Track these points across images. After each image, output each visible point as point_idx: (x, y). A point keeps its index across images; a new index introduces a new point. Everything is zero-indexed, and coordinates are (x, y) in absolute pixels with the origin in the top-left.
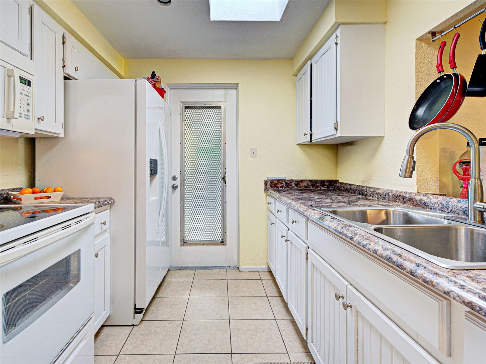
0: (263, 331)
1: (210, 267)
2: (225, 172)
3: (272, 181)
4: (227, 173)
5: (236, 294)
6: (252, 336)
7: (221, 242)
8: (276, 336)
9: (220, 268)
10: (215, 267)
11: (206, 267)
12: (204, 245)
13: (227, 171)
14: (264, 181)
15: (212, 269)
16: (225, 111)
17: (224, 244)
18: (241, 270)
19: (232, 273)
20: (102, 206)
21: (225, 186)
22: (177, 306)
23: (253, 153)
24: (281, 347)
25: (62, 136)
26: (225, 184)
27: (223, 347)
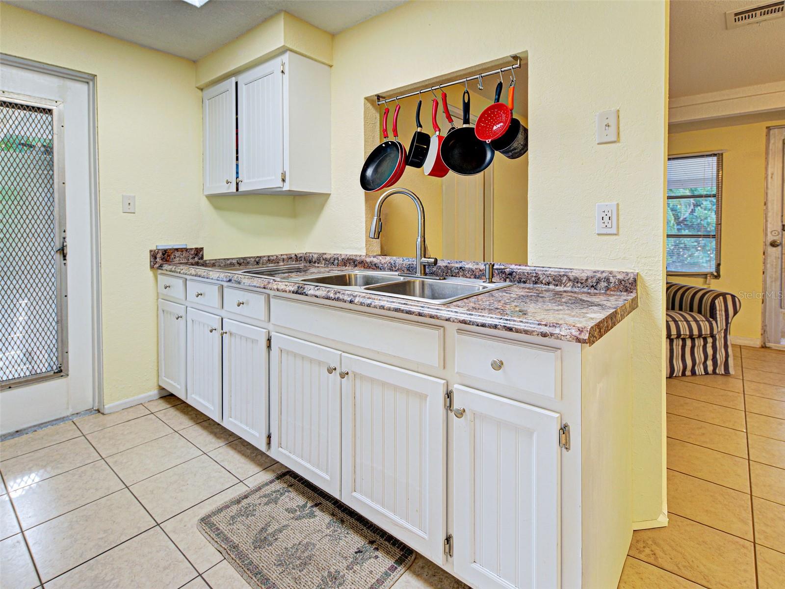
0: (195, 475)
1: (30, 427)
2: (64, 238)
3: (165, 251)
4: (67, 240)
5: (118, 449)
6: (181, 488)
7: (57, 372)
8: (216, 472)
9: (54, 423)
10: (42, 424)
11: (17, 432)
12: (10, 388)
13: (68, 235)
14: (151, 251)
15: (35, 431)
16: (61, 119)
17: (62, 374)
18: (106, 412)
19: (88, 424)
21: (65, 264)
23: (129, 204)
24: (230, 480)
26: (65, 259)
27: (139, 525)
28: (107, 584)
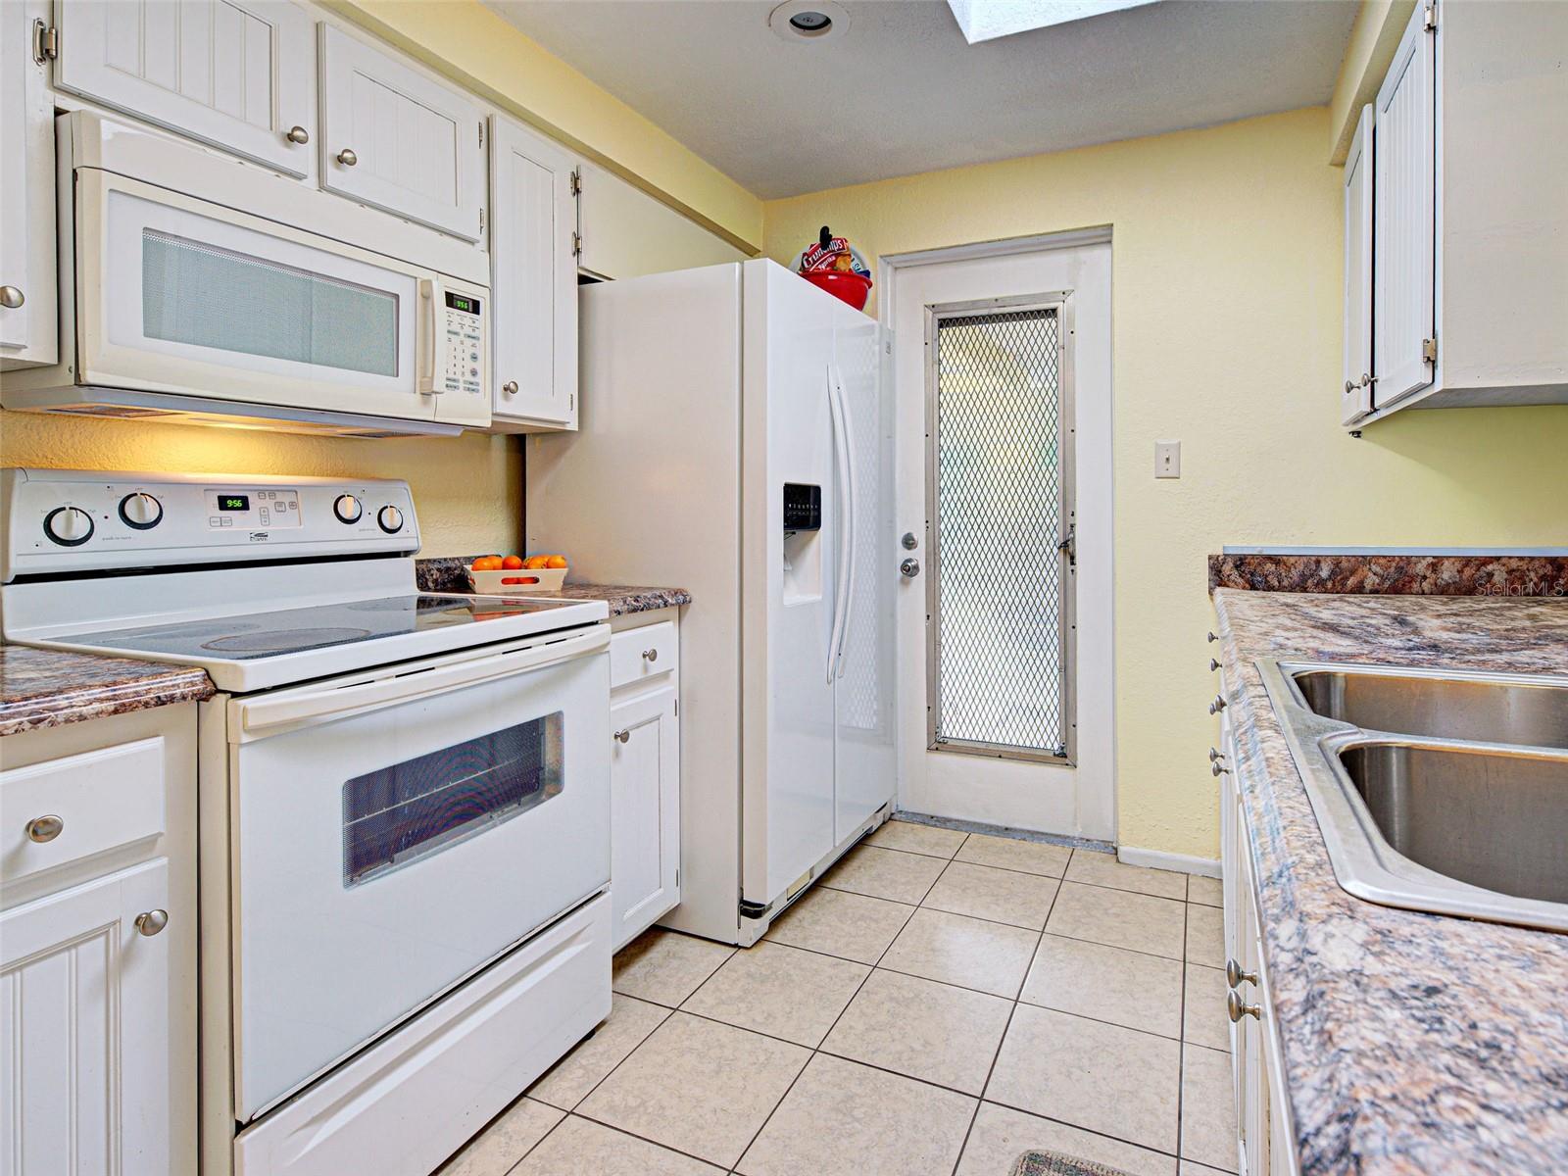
0: (1120, 1066)
1: (1022, 831)
2: (1072, 526)
3: (1241, 559)
4: (1077, 529)
5: (1074, 930)
6: (1074, 1070)
7: (1058, 755)
8: (1157, 1094)
9: (1052, 839)
10: (1038, 833)
11: (1007, 829)
12: (1000, 757)
13: (1079, 521)
14: (1210, 558)
15: (1024, 839)
16: (1071, 321)
17: (1067, 761)
18: (1122, 858)
19: (1087, 863)
20: (642, 610)
21: (1072, 571)
22: (873, 925)
23: (1168, 459)
24: (1162, 1132)
25: (573, 426)
26: (1073, 563)
27: (962, 1074)
28: (849, 1120)
